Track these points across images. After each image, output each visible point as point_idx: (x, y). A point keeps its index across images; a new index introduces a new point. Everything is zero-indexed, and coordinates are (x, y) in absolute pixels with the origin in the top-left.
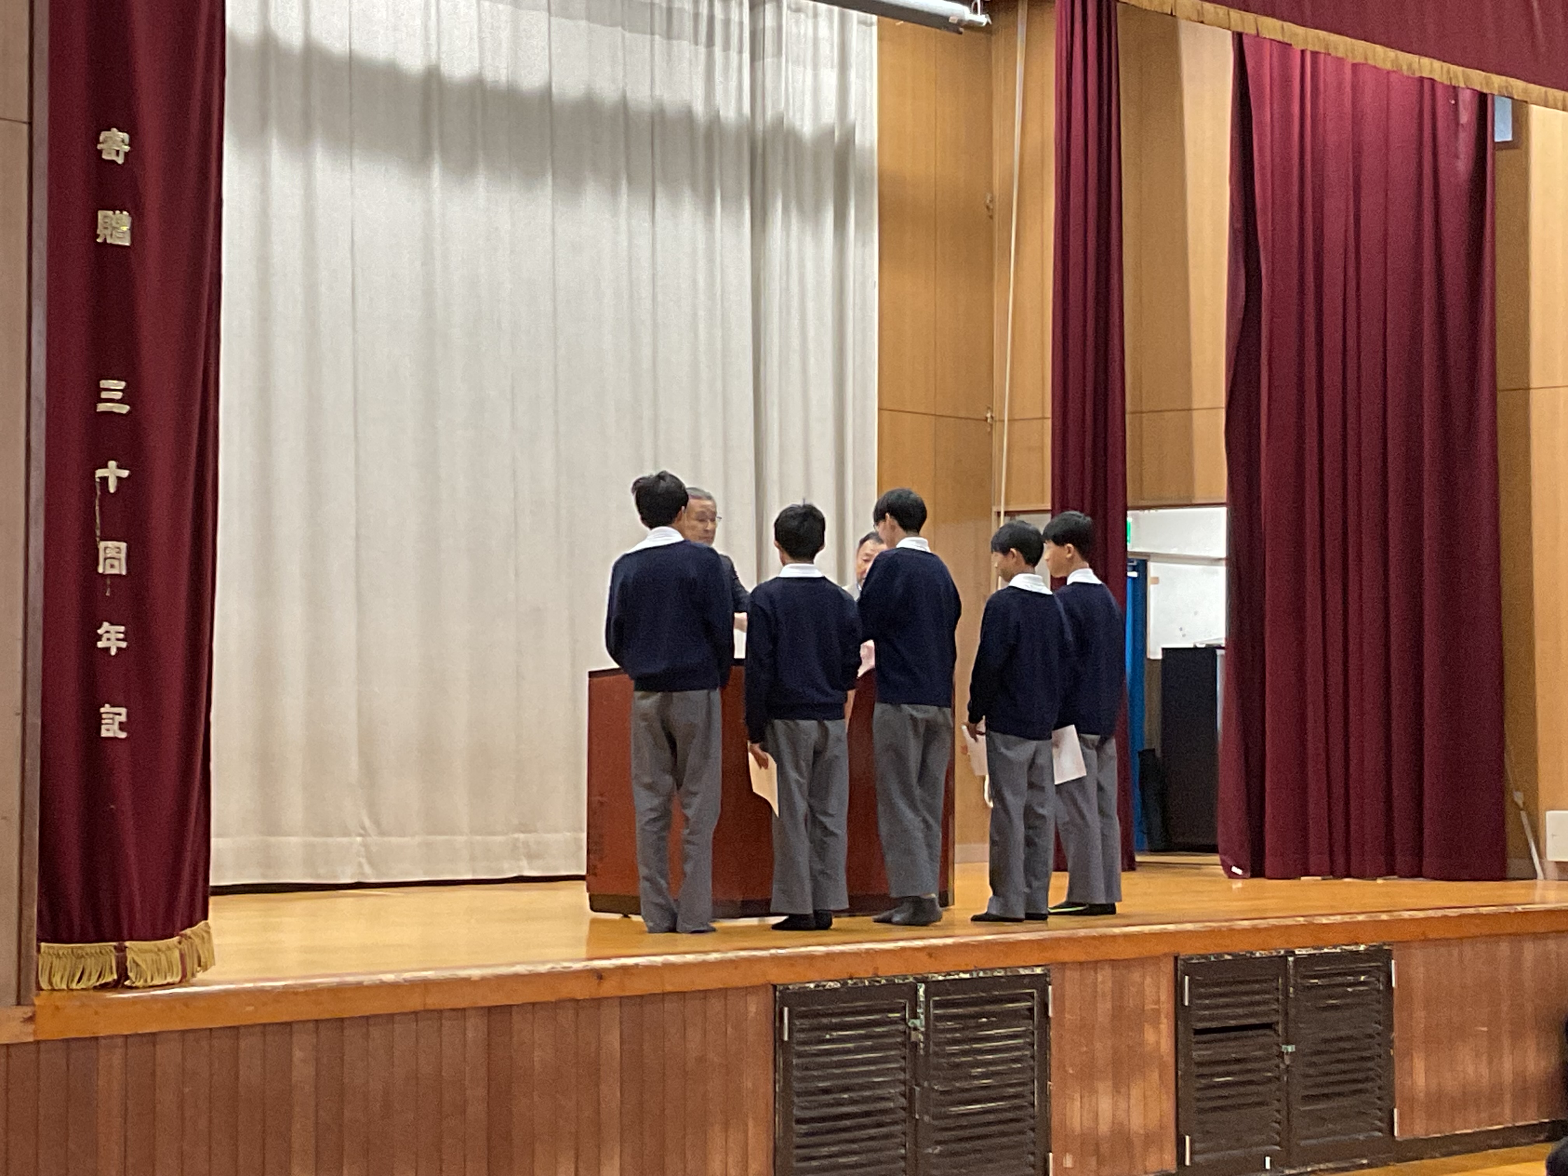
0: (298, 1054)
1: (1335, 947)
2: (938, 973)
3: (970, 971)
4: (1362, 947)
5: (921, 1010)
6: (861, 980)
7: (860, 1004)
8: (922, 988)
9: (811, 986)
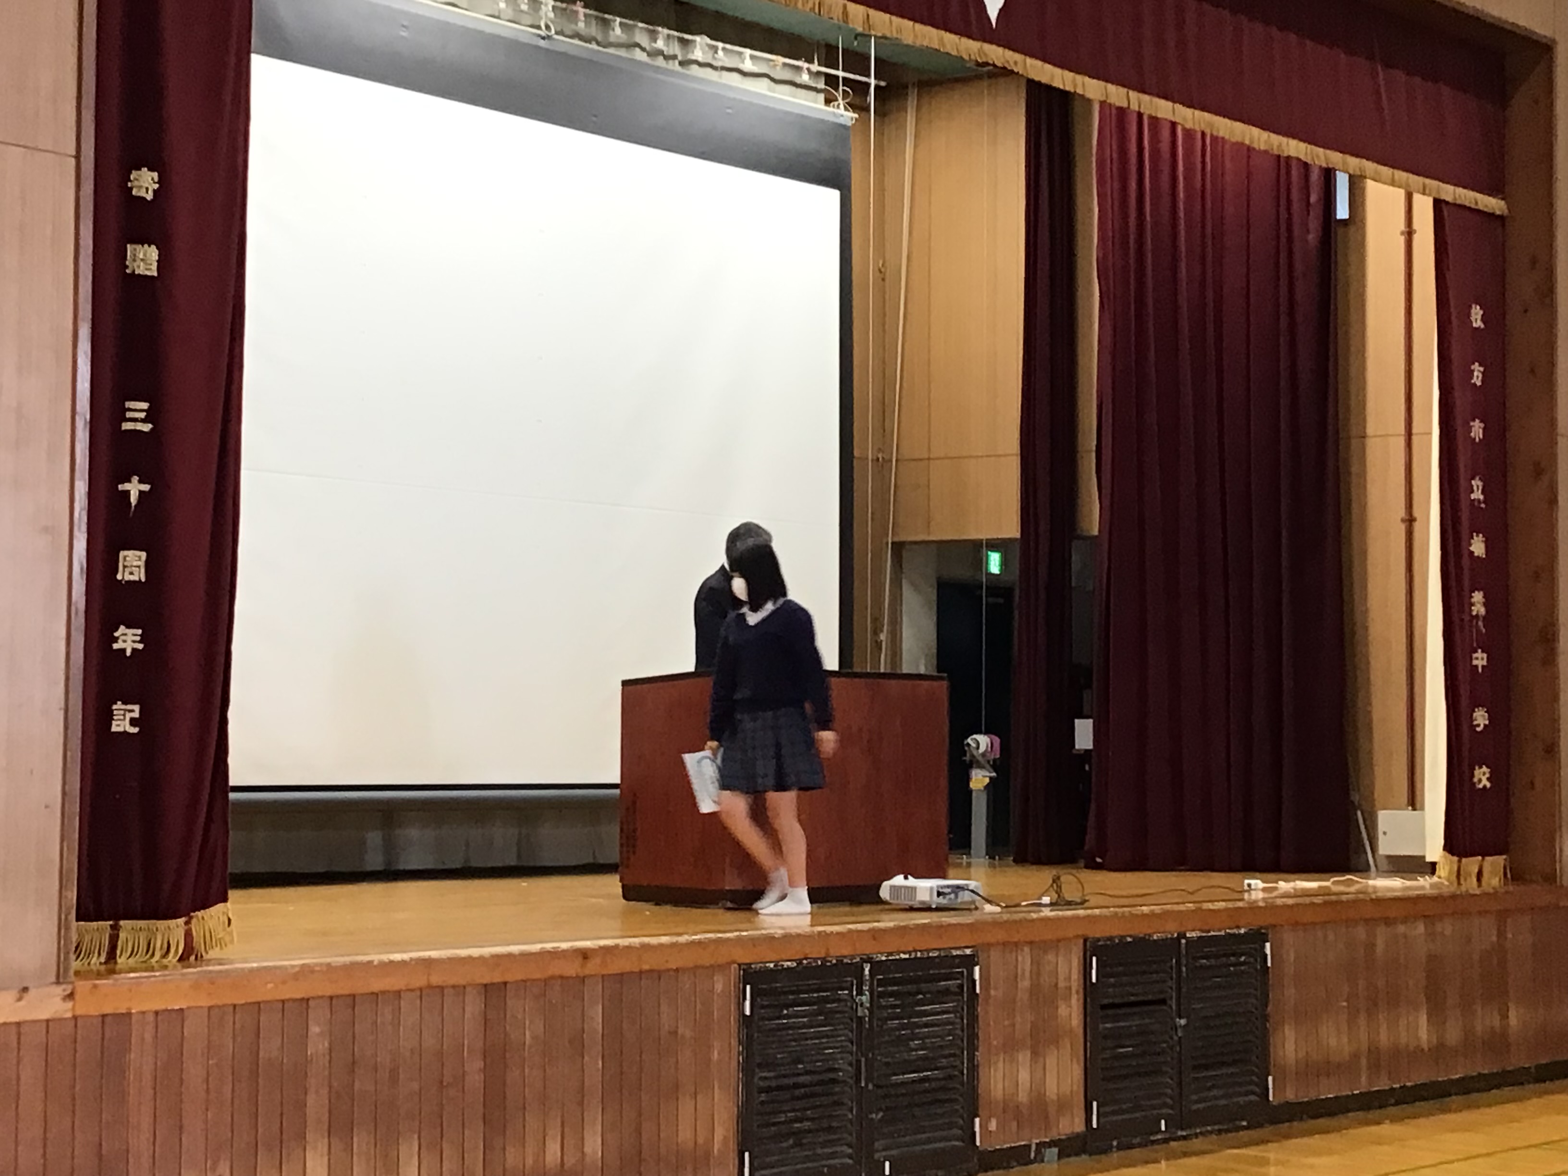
0: (315, 1029)
1: (1220, 930)
2: (882, 954)
3: (910, 953)
4: (1242, 931)
5: (866, 988)
6: (815, 960)
7: (812, 983)
8: (867, 968)
9: (771, 965)
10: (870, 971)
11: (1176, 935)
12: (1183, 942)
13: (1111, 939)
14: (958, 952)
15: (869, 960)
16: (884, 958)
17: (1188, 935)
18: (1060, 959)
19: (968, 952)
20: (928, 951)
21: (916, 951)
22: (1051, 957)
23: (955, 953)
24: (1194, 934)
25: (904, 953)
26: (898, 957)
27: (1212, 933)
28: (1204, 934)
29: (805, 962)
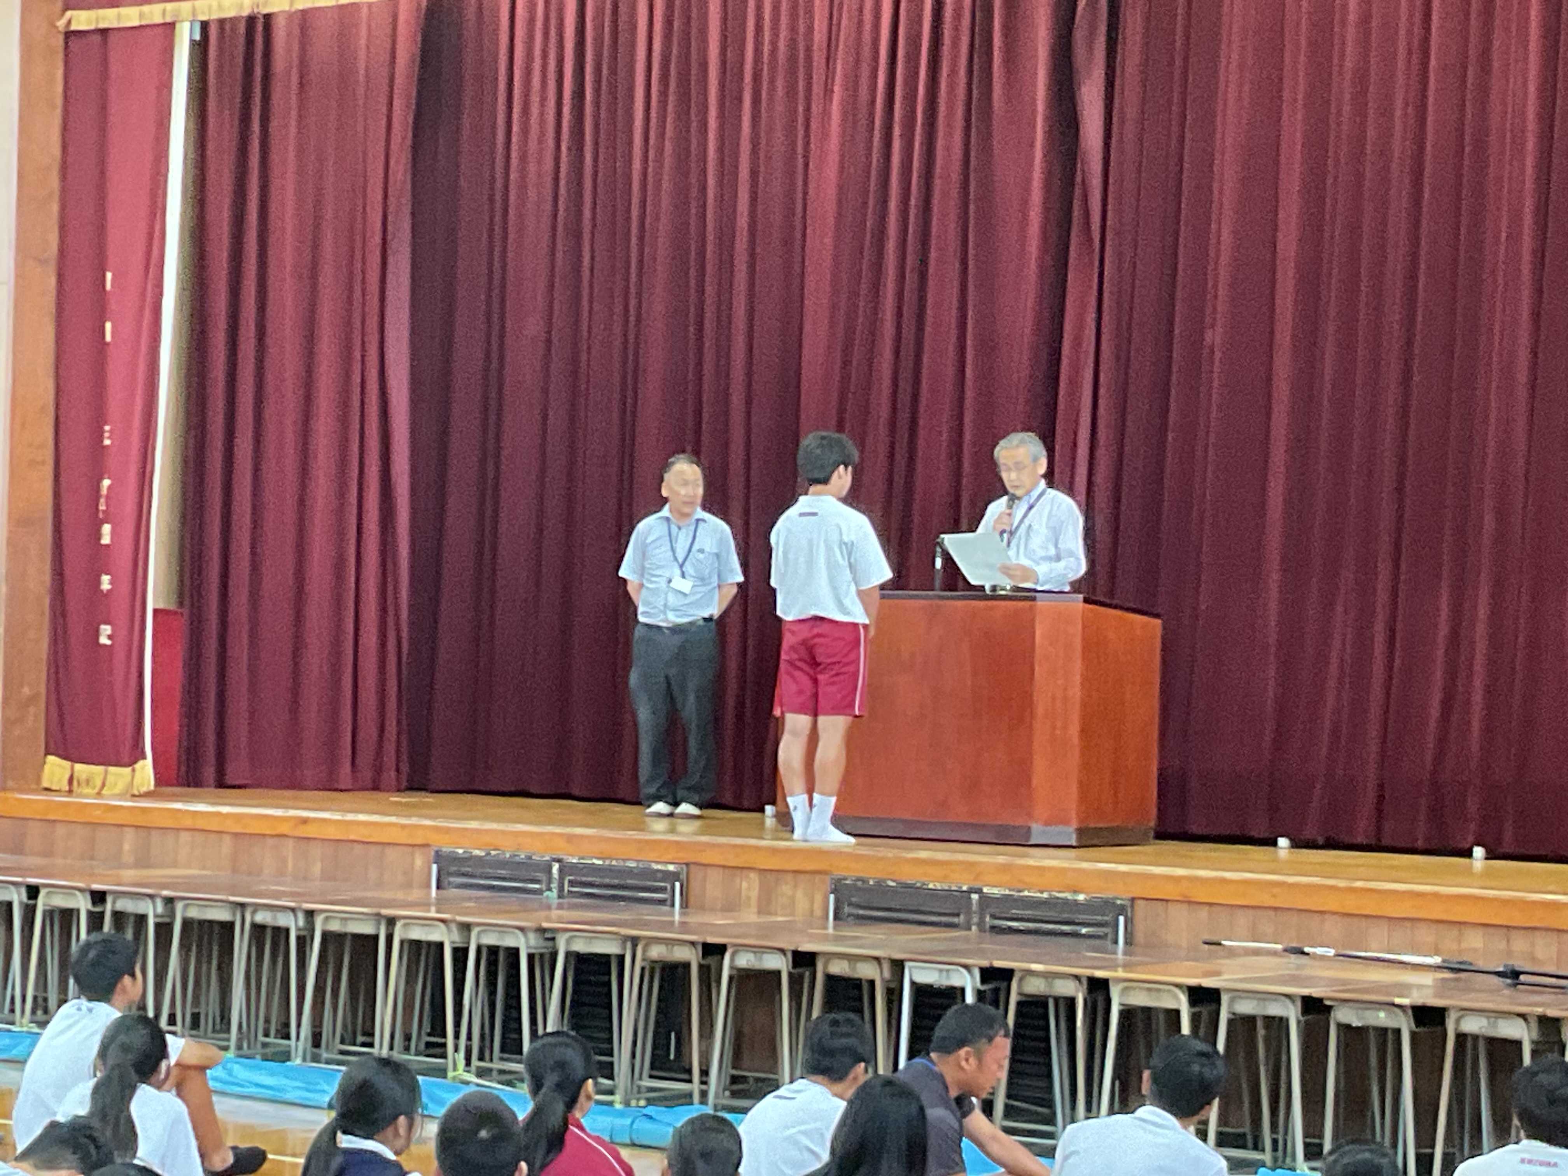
1: (1042, 892)
2: (573, 856)
3: (604, 859)
4: (1081, 897)
5: (554, 885)
6: (504, 853)
7: (503, 872)
8: (556, 867)
9: (460, 851)
10: (561, 871)
11: (965, 888)
12: (975, 897)
13: (864, 881)
14: (659, 867)
15: (559, 861)
16: (575, 861)
17: (985, 890)
18: (799, 893)
19: (671, 868)
20: (624, 860)
21: (611, 859)
22: (786, 889)
23: (655, 867)
24: (995, 891)
25: (598, 858)
26: (590, 862)
29: (493, 853)
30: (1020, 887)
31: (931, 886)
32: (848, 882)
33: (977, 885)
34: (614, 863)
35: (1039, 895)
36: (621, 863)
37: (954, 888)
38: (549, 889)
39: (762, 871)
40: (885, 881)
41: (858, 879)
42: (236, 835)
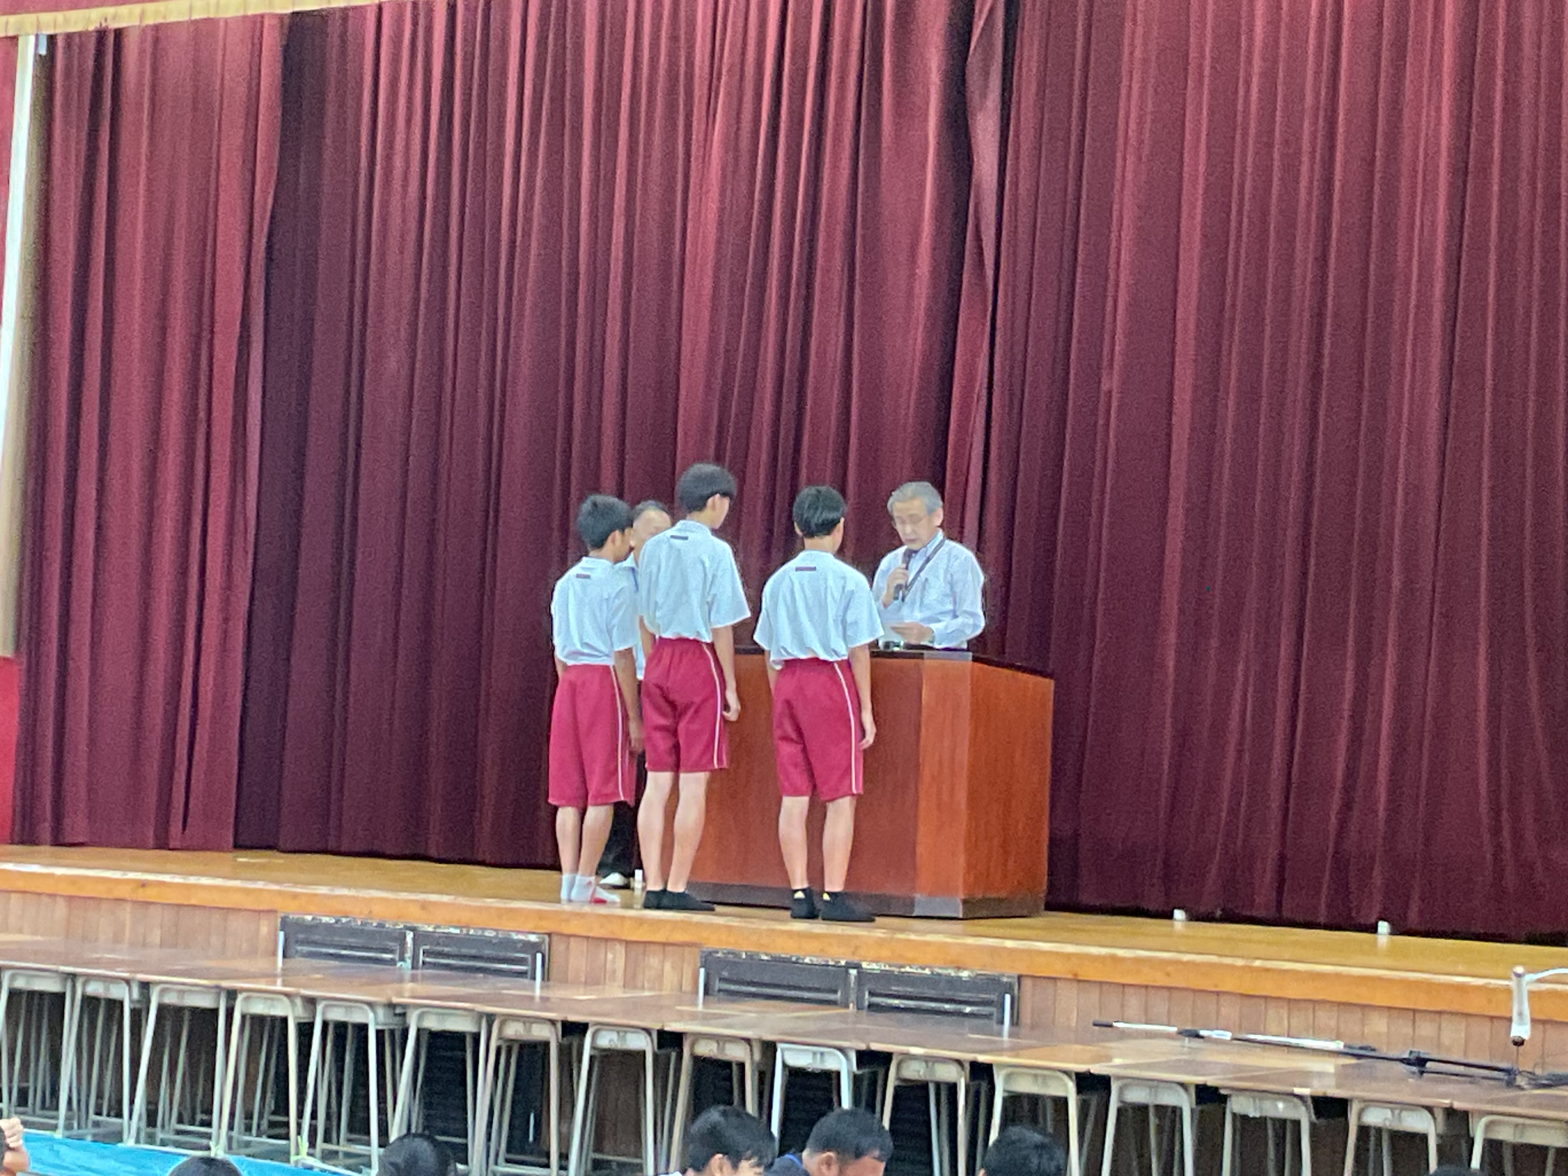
2: (429, 925)
3: (461, 928)
4: (965, 974)
5: (408, 955)
6: (355, 919)
7: (352, 941)
8: (410, 936)
9: (309, 918)
10: (414, 939)
11: (843, 963)
12: (853, 972)
13: (736, 954)
14: (521, 937)
15: (413, 929)
16: (430, 929)
17: (865, 965)
18: (668, 966)
19: (533, 938)
20: (484, 929)
21: (468, 927)
22: (654, 961)
23: (515, 937)
24: (874, 966)
25: (456, 927)
26: (446, 931)
27: (908, 969)
28: (896, 970)
29: (344, 920)
30: (901, 962)
31: (807, 960)
32: (720, 955)
33: (855, 960)
34: (472, 932)
35: (920, 971)
36: (480, 933)
37: (831, 963)
38: (402, 959)
39: (628, 943)
40: (758, 954)
41: (729, 953)
42: (70, 898)
